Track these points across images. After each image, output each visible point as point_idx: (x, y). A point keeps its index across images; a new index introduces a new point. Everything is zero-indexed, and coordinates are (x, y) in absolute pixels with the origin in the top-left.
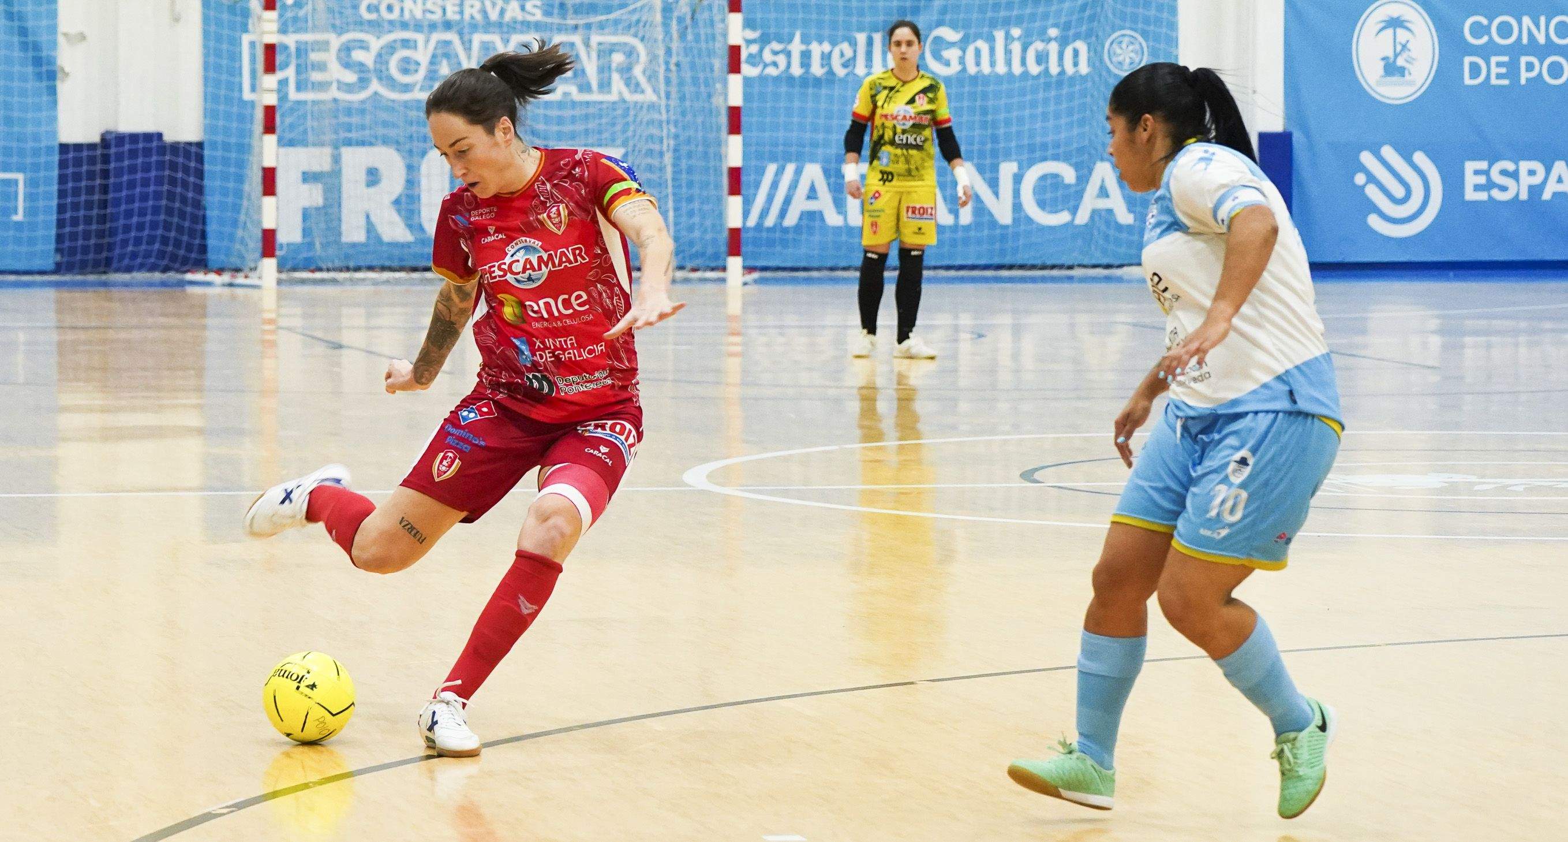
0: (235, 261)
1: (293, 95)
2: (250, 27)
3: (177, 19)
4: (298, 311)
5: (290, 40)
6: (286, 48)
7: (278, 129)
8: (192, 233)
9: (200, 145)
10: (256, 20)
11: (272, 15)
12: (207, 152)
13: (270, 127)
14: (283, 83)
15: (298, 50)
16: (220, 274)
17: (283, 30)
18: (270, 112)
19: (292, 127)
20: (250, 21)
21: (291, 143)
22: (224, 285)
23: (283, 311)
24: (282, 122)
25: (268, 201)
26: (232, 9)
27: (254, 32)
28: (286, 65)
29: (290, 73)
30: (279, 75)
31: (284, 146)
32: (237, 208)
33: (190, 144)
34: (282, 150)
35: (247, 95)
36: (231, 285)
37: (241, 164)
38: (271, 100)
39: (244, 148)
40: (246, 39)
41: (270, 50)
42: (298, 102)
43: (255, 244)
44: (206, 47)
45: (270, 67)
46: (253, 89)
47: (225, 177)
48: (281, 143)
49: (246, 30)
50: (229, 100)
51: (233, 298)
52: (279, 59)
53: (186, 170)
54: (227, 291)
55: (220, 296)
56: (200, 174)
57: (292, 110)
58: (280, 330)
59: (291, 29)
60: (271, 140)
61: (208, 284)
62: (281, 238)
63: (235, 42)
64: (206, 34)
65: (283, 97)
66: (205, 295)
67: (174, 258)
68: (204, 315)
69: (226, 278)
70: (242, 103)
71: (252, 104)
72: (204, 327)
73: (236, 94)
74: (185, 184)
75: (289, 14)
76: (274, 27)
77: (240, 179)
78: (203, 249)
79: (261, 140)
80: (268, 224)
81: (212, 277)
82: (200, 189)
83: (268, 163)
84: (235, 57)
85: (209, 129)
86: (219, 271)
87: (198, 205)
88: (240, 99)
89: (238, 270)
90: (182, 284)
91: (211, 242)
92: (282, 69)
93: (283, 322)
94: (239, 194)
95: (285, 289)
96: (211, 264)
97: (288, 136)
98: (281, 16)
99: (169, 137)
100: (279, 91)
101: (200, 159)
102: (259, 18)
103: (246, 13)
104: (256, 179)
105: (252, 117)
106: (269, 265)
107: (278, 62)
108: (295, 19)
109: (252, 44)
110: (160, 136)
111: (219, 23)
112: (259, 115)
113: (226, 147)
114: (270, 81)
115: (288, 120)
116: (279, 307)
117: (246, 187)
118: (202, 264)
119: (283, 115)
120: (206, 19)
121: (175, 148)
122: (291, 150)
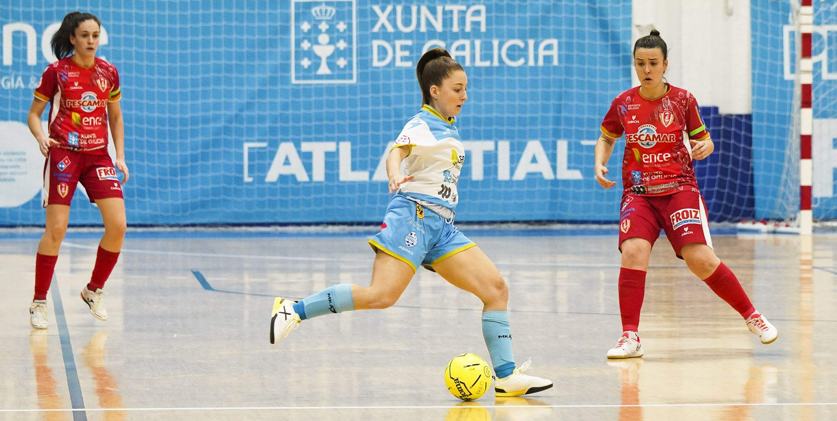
0: (778, 213)
1: (826, 75)
2: (790, 20)
3: (730, 13)
4: (830, 254)
5: (823, 30)
6: (820, 36)
7: (813, 104)
8: (742, 190)
9: (749, 117)
10: (795, 14)
11: (808, 10)
12: (754, 123)
13: (806, 103)
14: (818, 65)
15: (830, 38)
16: (765, 224)
17: (817, 22)
18: (807, 89)
19: (825, 102)
20: (790, 15)
21: (825, 115)
22: (769, 232)
23: (818, 254)
24: (817, 98)
25: (805, 164)
26: (775, 5)
27: (793, 24)
28: (820, 51)
29: (823, 57)
30: (815, 59)
31: (818, 117)
32: (779, 170)
33: (740, 116)
34: (817, 121)
35: (788, 76)
36: (774, 232)
37: (783, 133)
38: (808, 79)
39: (786, 120)
40: (787, 29)
41: (807, 39)
42: (830, 81)
43: (795, 198)
44: (753, 36)
45: (807, 53)
46: (793, 70)
47: (769, 143)
48: (816, 115)
49: (786, 22)
50: (773, 81)
51: (776, 243)
52: (814, 46)
53: (738, 137)
54: (771, 237)
55: (765, 241)
56: (749, 141)
57: (825, 88)
58: (815, 270)
59: (824, 21)
60: (807, 113)
61: (756, 231)
62: (816, 194)
63: (778, 32)
64: (754, 27)
65: (817, 77)
66: (753, 241)
67: (727, 210)
68: (753, 258)
69: (770, 226)
70: (784, 83)
71: (792, 83)
72: (752, 267)
73: (779, 75)
74: (737, 150)
75: (822, 9)
76: (810, 19)
77: (782, 145)
78: (752, 203)
79: (799, 112)
80: (805, 182)
81: (759, 226)
82: (749, 154)
83: (805, 132)
84: (778, 44)
85: (756, 103)
86: (765, 221)
87: (747, 166)
88: (782, 78)
89: (780, 220)
90: (734, 231)
91: (758, 197)
92: (816, 54)
93: (817, 263)
94: (781, 157)
95: (819, 235)
96: (757, 215)
97: (821, 109)
98: (816, 10)
99: (723, 111)
100: (814, 72)
101: (749, 129)
102: (798, 12)
103: (787, 8)
104: (795, 144)
105: (792, 93)
106: (806, 216)
107: (813, 48)
108: (828, 13)
109: (792, 34)
110: (716, 109)
111: (765, 17)
112: (798, 92)
113: (771, 118)
114: (807, 64)
115: (821, 97)
116: (814, 250)
117: (787, 152)
118: (751, 215)
119: (817, 92)
120: (754, 14)
121: (728, 119)
122: (824, 121)
